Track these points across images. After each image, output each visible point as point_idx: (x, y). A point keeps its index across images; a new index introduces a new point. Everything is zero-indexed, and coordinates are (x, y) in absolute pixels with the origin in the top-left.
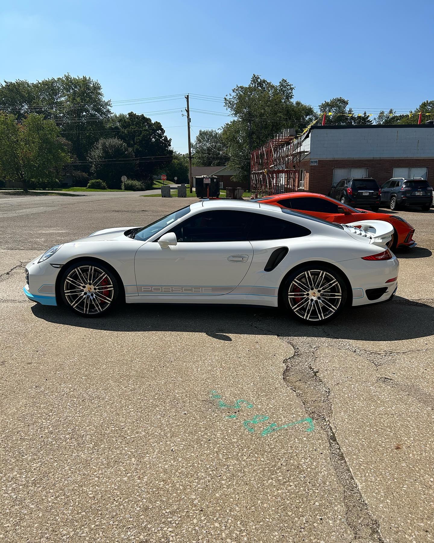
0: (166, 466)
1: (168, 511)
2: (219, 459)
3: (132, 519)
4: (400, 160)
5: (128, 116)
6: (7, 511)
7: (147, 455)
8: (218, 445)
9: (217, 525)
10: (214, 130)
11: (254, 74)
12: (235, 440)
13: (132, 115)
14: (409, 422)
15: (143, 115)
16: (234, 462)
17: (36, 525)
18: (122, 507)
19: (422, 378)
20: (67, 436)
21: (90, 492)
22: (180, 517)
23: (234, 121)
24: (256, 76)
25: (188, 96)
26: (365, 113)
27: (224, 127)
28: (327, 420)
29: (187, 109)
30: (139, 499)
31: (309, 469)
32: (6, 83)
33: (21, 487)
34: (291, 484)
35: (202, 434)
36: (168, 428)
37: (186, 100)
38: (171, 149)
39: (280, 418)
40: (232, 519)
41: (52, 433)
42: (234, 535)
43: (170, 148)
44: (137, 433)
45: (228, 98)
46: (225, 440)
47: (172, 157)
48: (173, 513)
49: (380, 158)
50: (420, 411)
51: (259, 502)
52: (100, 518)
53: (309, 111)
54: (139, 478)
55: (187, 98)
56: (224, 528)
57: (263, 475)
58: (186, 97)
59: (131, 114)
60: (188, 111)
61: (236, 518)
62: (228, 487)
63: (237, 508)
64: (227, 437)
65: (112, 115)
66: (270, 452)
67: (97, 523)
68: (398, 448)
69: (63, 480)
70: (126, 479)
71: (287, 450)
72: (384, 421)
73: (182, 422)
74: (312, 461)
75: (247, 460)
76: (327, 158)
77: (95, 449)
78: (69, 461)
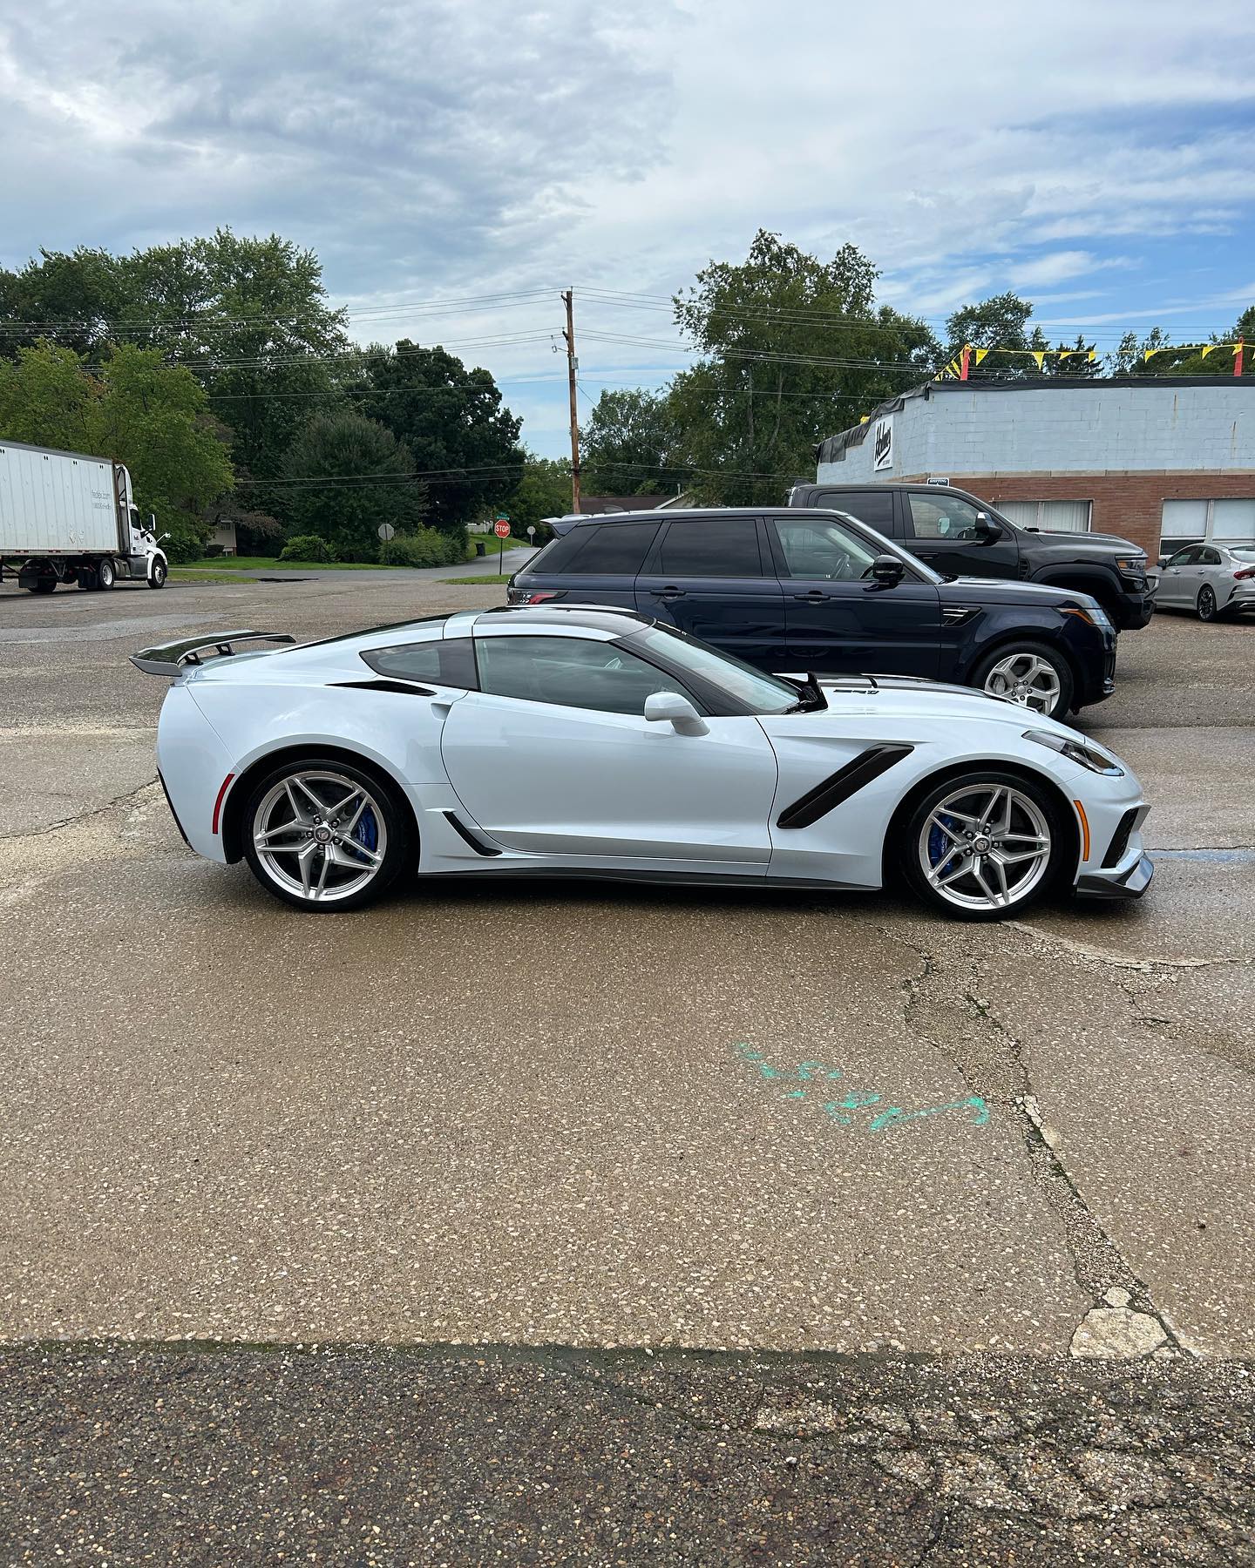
0: (666, 1185)
1: (686, 1260)
2: (780, 1173)
3: (614, 1274)
4: (1182, 478)
5: (394, 351)
6: (343, 1260)
7: (618, 1164)
8: (774, 1148)
9: (797, 1283)
10: (643, 390)
11: (761, 230)
12: (812, 1138)
13: (406, 349)
14: (1210, 1106)
15: (440, 348)
16: (815, 1178)
17: (414, 1282)
18: (586, 1253)
19: (1242, 1018)
20: (427, 1130)
21: (511, 1229)
22: (717, 1271)
23: (702, 365)
24: (766, 235)
25: (569, 294)
26: (1080, 342)
27: (672, 382)
28: (1019, 1102)
29: (566, 332)
30: (621, 1240)
31: (985, 1192)
32: (46, 256)
33: (356, 1220)
34: (949, 1217)
35: (734, 1126)
36: (652, 1115)
37: (563, 304)
38: (519, 447)
39: (909, 1097)
40: (830, 1275)
41: (390, 1124)
42: (838, 1300)
43: (519, 445)
44: (584, 1123)
45: (684, 299)
46: (788, 1138)
47: (521, 470)
48: (699, 1264)
49: (1127, 472)
50: (1236, 1085)
51: (883, 1247)
52: (545, 1271)
53: (919, 336)
54: (610, 1205)
55: (568, 300)
56: (813, 1288)
57: (883, 1201)
58: (565, 296)
59: (403, 346)
60: (569, 337)
61: (837, 1274)
62: (810, 1222)
63: (836, 1257)
64: (791, 1133)
65: (348, 349)
66: (894, 1161)
67: (541, 1280)
68: (1185, 1154)
69: (445, 1207)
70: (582, 1206)
71: (932, 1157)
72: (1152, 1104)
73: (681, 1103)
74: (991, 1176)
75: (845, 1174)
76: (974, 473)
77: (498, 1154)
78: (446, 1174)
